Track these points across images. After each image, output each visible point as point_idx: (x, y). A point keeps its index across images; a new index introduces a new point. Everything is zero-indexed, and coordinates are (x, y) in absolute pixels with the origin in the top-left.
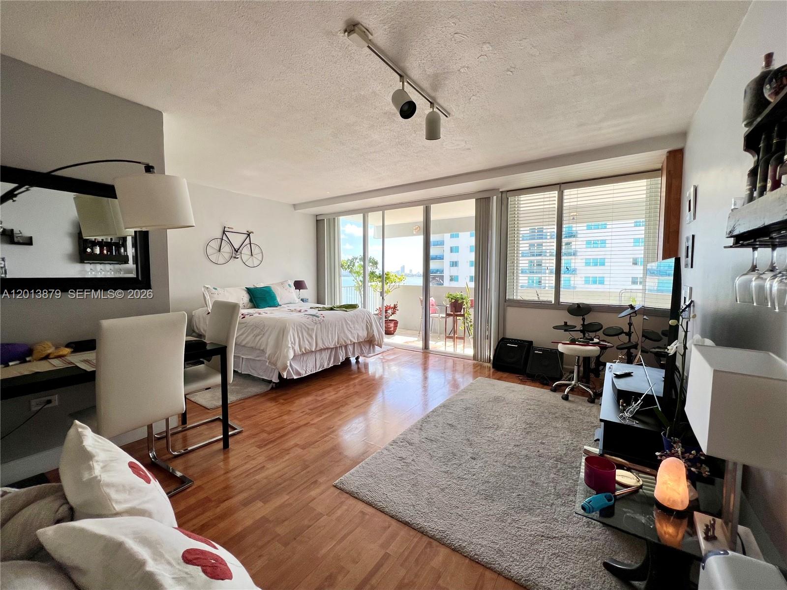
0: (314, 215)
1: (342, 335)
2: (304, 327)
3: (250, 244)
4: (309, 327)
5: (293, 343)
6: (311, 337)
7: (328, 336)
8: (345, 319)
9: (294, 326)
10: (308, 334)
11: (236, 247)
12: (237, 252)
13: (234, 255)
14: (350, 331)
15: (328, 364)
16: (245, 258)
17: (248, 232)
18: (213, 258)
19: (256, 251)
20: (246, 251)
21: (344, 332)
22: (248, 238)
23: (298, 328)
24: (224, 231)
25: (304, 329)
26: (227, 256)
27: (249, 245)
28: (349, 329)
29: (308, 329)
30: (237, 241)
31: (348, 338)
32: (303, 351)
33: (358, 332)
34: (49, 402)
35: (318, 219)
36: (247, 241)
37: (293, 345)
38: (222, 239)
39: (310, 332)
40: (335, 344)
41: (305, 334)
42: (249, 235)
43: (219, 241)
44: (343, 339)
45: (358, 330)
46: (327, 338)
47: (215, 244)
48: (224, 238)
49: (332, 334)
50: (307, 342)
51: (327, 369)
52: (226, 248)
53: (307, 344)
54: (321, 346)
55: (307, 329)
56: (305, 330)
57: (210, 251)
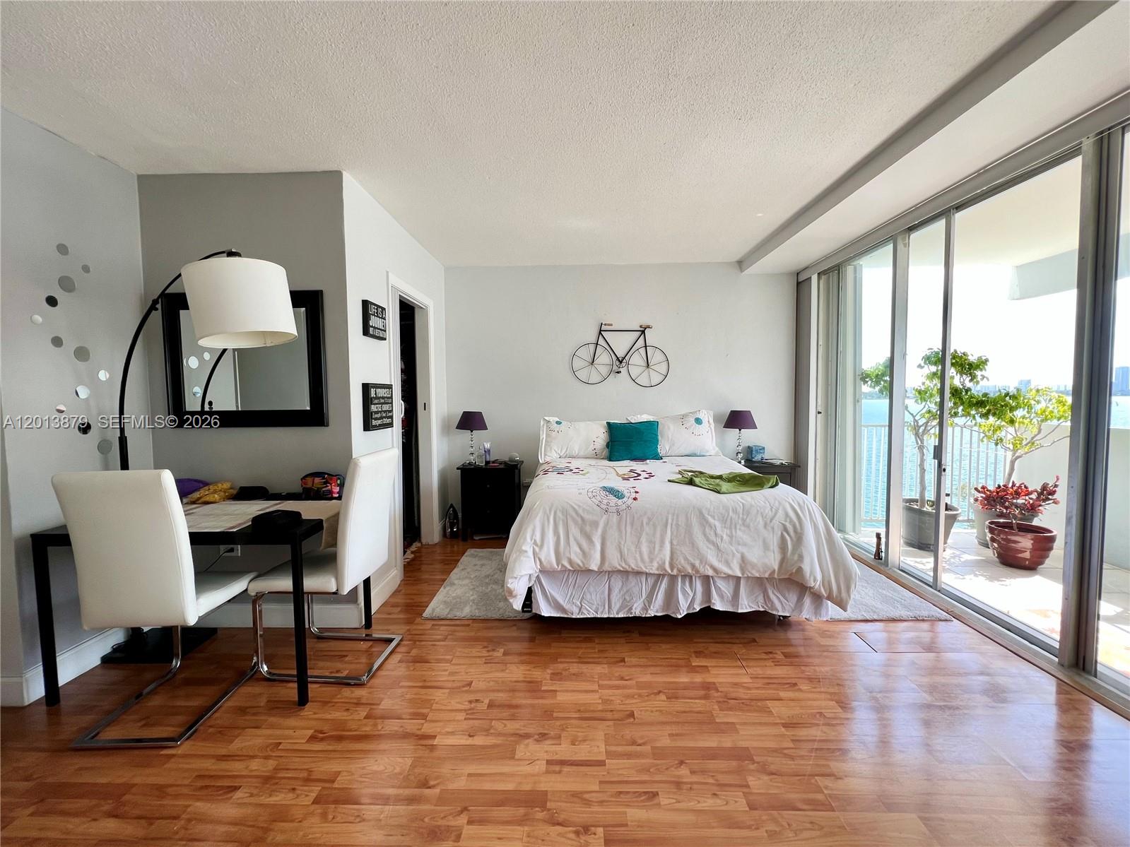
0: (790, 274)
1: (686, 550)
2: (574, 514)
3: (646, 346)
4: (586, 516)
5: (539, 542)
6: (589, 538)
7: (638, 545)
8: (701, 513)
9: (550, 511)
10: (583, 532)
11: (620, 355)
12: (621, 362)
13: (615, 368)
14: (713, 543)
15: (645, 609)
16: (635, 371)
17: (641, 327)
18: (582, 375)
19: (656, 357)
20: (637, 359)
21: (693, 544)
22: (642, 336)
23: (559, 514)
24: (601, 330)
25: (574, 520)
26: (604, 370)
27: (642, 351)
28: (713, 538)
29: (583, 519)
30: (621, 344)
31: (703, 561)
32: (563, 566)
33: (744, 550)
34: (232, 550)
35: (800, 280)
36: (641, 342)
37: (537, 549)
38: (597, 344)
39: (588, 528)
40: (661, 566)
41: (574, 531)
42: (643, 332)
43: (592, 347)
44: (686, 559)
45: (745, 545)
46: (633, 549)
47: (586, 353)
48: (601, 341)
49: (651, 542)
50: (575, 548)
51: (640, 618)
52: (604, 358)
53: (576, 553)
54: (614, 561)
55: (579, 520)
56: (576, 522)
57: (578, 364)
